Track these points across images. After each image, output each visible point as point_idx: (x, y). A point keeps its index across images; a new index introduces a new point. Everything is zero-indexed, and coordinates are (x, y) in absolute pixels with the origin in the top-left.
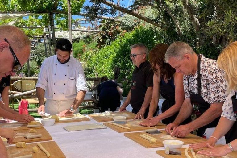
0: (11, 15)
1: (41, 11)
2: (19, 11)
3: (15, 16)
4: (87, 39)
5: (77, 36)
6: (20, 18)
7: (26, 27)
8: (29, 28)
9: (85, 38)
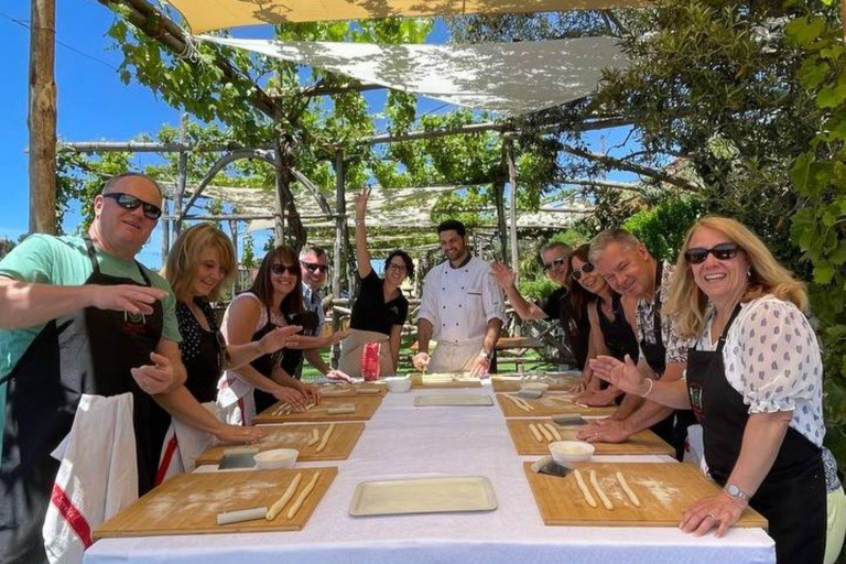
0: (428, 189)
1: (479, 179)
2: (442, 183)
3: (434, 192)
4: (582, 226)
5: (563, 222)
6: (448, 194)
7: (464, 211)
8: (469, 210)
9: (577, 224)
